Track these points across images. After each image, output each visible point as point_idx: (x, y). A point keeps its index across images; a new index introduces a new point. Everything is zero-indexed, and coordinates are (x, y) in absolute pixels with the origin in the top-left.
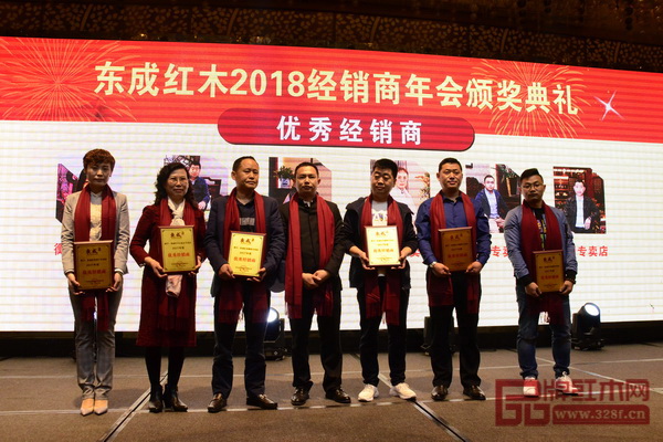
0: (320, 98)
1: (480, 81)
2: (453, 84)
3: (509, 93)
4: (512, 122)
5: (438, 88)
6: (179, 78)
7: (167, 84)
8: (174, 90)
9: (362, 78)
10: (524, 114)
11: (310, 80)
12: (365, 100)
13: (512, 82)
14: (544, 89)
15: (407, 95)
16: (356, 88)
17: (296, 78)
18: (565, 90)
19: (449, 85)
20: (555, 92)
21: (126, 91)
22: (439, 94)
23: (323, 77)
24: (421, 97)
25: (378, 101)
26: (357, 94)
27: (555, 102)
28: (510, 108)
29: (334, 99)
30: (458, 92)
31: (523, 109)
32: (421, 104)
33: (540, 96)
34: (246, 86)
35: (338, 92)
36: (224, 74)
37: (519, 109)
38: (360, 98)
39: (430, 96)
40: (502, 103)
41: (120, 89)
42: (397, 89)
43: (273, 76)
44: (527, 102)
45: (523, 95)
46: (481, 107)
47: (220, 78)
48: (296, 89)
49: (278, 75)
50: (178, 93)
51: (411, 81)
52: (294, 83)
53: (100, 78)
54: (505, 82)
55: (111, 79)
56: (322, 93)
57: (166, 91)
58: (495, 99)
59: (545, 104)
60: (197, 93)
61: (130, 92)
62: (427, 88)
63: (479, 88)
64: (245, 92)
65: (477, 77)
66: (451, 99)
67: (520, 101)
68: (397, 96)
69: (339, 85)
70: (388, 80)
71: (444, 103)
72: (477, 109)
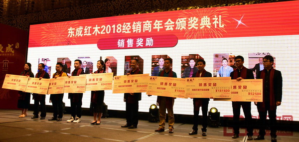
0: (126, 32)
1: (181, 19)
2: (171, 21)
3: (193, 22)
4: (193, 34)
5: (165, 24)
6: (88, 30)
7: (85, 32)
8: (86, 34)
9: (139, 23)
10: (199, 30)
11: (123, 27)
12: (140, 32)
13: (195, 17)
14: (209, 19)
15: (154, 28)
16: (137, 27)
17: (119, 26)
18: (219, 17)
19: (169, 22)
20: (214, 19)
22: (165, 26)
23: (127, 25)
24: (159, 28)
25: (144, 31)
26: (137, 30)
27: (213, 23)
28: (193, 28)
29: (130, 32)
30: (173, 24)
31: (199, 28)
32: (158, 31)
33: (207, 21)
34: (105, 31)
35: (131, 30)
36: (99, 28)
37: (197, 28)
38: (138, 31)
39: (162, 27)
40: (190, 27)
41: (74, 35)
42: (150, 27)
43: (113, 26)
44: (201, 25)
45: (199, 22)
46: (181, 29)
47: (98, 29)
48: (119, 30)
49: (114, 26)
50: (87, 35)
51: (155, 23)
52: (119, 28)
53: (69, 32)
54: (191, 18)
55: (72, 32)
56: (126, 31)
57: (84, 35)
58: (187, 26)
59: (208, 25)
60: (92, 35)
61: (76, 36)
62: (161, 24)
63: (181, 22)
64: (104, 33)
65: (180, 18)
66: (170, 28)
67: (197, 25)
68: (150, 29)
69: (132, 27)
70: (147, 23)
71: (167, 29)
72: (180, 30)
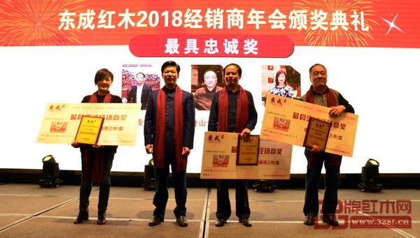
0: (192, 27)
1: (298, 11)
2: (280, 14)
3: (319, 18)
5: (270, 17)
6: (106, 19)
7: (100, 22)
8: (104, 26)
9: (219, 13)
10: (330, 32)
11: (186, 15)
12: (221, 27)
13: (321, 11)
14: (344, 15)
15: (249, 22)
16: (215, 19)
17: (177, 15)
18: (360, 14)
19: (277, 15)
20: (352, 16)
21: (76, 27)
22: (270, 21)
23: (194, 14)
24: (258, 23)
25: (229, 27)
26: (215, 23)
27: (352, 23)
28: (319, 28)
29: (201, 27)
30: (283, 19)
31: (329, 29)
32: (257, 28)
33: (341, 19)
34: (146, 21)
35: (203, 23)
36: (133, 14)
37: (326, 29)
38: (217, 25)
39: (264, 23)
40: (314, 25)
41: (73, 26)
42: (242, 19)
43: (163, 14)
44: (332, 24)
45: (329, 19)
47: (131, 17)
48: (177, 22)
49: (166, 13)
50: (106, 27)
51: (251, 14)
52: (176, 18)
53: (62, 20)
54: (316, 11)
55: (68, 20)
56: (193, 24)
57: (99, 27)
58: (308, 24)
59: (344, 25)
60: (117, 26)
61: (79, 28)
62: (262, 17)
63: (298, 16)
64: (145, 25)
65: (297, 9)
66: (278, 24)
67: (326, 23)
68: (242, 24)
69: (204, 18)
70: (236, 13)
71: (273, 27)
72: (296, 29)
